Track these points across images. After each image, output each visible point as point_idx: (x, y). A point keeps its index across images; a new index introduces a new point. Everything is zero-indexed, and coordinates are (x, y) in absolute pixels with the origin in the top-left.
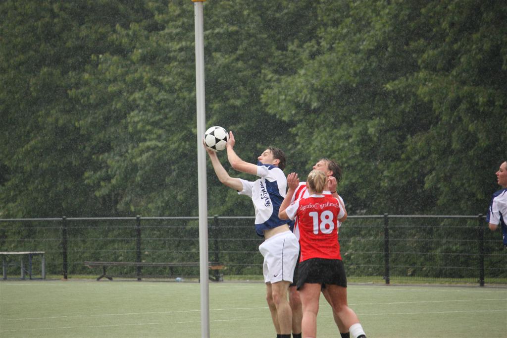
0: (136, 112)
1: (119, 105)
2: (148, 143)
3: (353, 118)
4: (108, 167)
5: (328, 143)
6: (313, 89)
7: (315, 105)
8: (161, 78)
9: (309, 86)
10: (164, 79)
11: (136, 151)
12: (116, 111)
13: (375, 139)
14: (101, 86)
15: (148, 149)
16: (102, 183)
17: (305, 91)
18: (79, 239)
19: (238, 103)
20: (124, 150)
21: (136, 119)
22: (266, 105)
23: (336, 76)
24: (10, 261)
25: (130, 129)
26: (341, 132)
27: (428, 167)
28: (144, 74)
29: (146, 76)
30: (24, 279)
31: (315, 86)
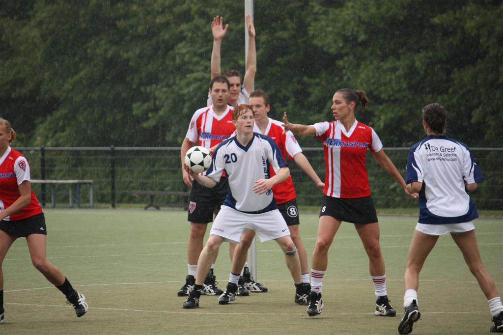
0: (183, 43)
1: (167, 37)
2: (195, 75)
3: (401, 51)
4: (156, 99)
5: (374, 76)
6: (361, 22)
7: (362, 37)
8: (208, 10)
9: (357, 18)
10: (211, 10)
11: (183, 83)
12: (164, 41)
13: (422, 72)
14: (149, 17)
15: (196, 80)
16: (150, 115)
17: (352, 23)
18: (126, 168)
19: (285, 35)
20: (171, 82)
21: (184, 51)
22: (314, 36)
23: (383, 9)
24: (59, 190)
25: (178, 61)
26: (387, 65)
27: (476, 101)
28: (192, 6)
29: (194, 8)
30: (72, 207)
31: (362, 19)
